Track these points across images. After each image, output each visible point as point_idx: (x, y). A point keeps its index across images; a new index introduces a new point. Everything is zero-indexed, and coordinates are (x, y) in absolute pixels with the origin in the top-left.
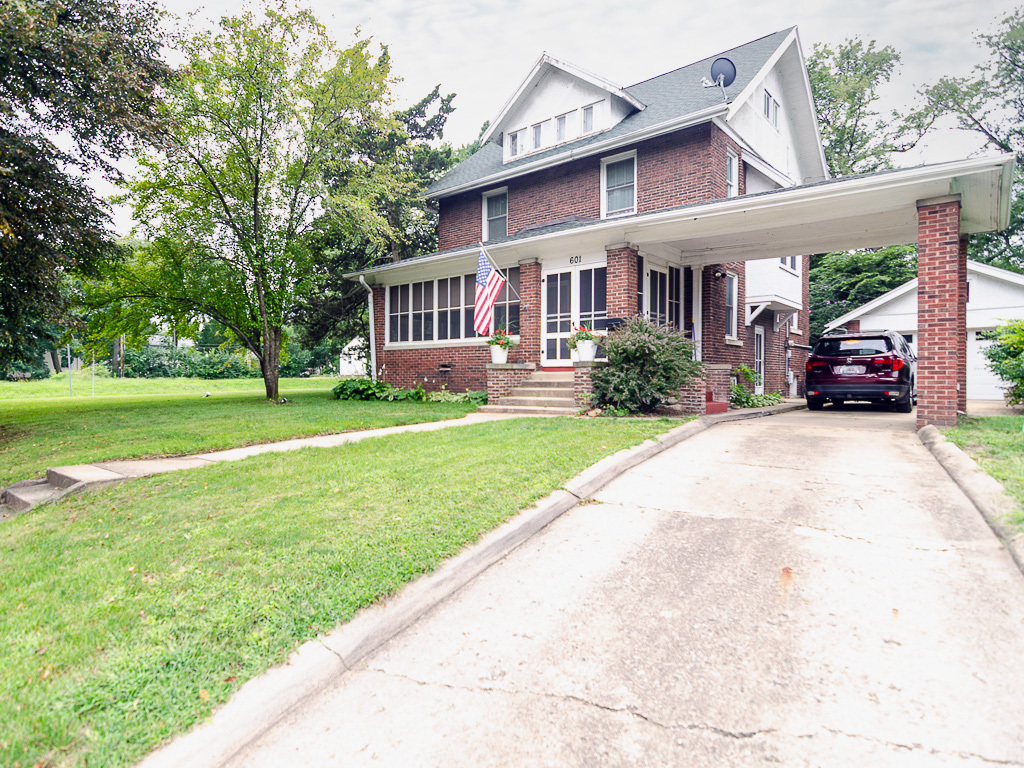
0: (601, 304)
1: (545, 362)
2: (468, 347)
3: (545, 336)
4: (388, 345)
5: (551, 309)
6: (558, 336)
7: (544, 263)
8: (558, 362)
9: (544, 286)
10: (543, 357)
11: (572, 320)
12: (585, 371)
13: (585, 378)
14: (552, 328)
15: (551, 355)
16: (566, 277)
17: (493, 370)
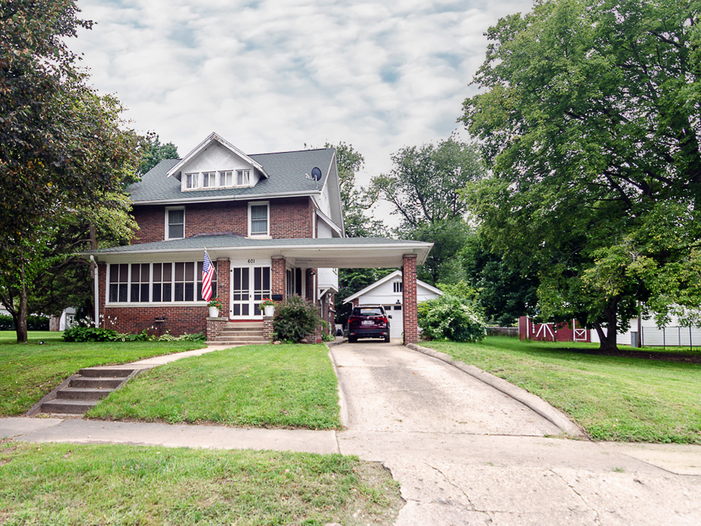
0: (267, 286)
1: (232, 317)
2: (179, 307)
3: (232, 302)
4: (108, 304)
5: (237, 287)
6: (241, 302)
7: (231, 261)
8: (241, 317)
9: (232, 274)
10: (232, 314)
11: (250, 294)
12: (270, 321)
13: (270, 325)
14: (237, 298)
15: (237, 312)
16: (246, 270)
17: (211, 321)
